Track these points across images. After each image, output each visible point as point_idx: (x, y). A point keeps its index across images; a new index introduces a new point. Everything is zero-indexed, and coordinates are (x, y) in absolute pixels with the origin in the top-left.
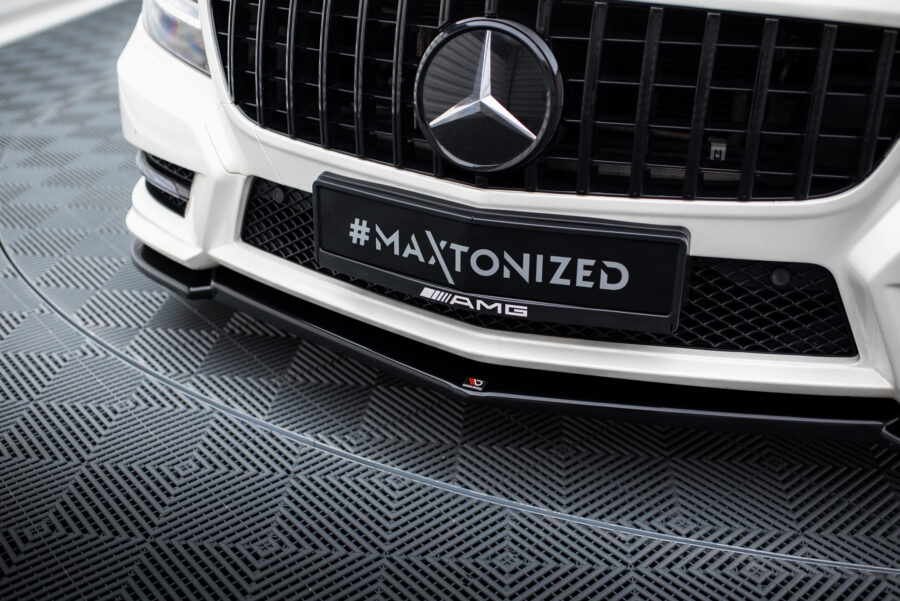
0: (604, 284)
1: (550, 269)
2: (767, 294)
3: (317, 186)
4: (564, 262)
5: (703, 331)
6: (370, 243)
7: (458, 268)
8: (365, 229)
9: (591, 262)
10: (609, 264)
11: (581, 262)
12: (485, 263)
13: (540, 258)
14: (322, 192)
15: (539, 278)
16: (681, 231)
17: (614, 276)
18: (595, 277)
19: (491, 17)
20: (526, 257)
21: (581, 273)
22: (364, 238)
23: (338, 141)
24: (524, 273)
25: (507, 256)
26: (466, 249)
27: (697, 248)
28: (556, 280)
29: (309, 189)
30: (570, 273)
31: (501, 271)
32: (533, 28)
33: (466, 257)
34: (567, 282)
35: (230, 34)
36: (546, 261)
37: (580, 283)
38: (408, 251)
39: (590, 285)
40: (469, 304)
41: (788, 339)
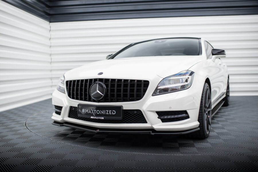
0: (113, 114)
1: (106, 112)
2: (134, 115)
3: (78, 105)
4: (108, 111)
5: (127, 121)
6: (85, 112)
7: (95, 113)
8: (84, 110)
9: (111, 111)
10: (113, 111)
11: (110, 111)
12: (98, 112)
13: (105, 111)
14: (79, 106)
15: (105, 114)
16: (122, 106)
17: (114, 112)
18: (112, 113)
19: (98, 81)
20: (103, 111)
21: (110, 112)
22: (84, 111)
23: (81, 99)
24: (103, 113)
25: (101, 111)
26: (96, 110)
27: (124, 108)
28: (107, 113)
29: (77, 106)
30: (109, 112)
31: (100, 113)
32: (103, 82)
33: (96, 111)
34: (108, 114)
35: (68, 87)
36: (106, 111)
37: (110, 114)
38: (89, 112)
39: (111, 114)
40: (96, 118)
41: (138, 121)
